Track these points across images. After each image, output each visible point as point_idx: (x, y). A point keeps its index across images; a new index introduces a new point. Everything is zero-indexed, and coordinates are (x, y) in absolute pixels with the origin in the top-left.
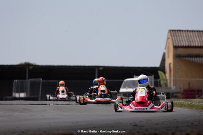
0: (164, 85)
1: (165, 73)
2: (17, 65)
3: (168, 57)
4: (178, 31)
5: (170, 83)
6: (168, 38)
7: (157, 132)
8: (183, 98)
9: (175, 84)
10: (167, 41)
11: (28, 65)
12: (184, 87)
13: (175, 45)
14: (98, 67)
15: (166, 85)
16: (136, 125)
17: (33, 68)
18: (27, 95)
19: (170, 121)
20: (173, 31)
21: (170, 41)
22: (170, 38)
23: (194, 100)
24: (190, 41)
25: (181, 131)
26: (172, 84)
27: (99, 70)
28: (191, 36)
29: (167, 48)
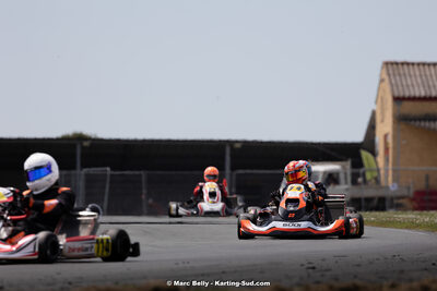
0: (373, 181)
1: (373, 153)
2: (57, 139)
3: (382, 121)
4: (403, 64)
5: (387, 177)
6: (382, 81)
7: (358, 282)
8: (415, 209)
9: (395, 179)
10: (379, 87)
11: (80, 138)
12: (415, 184)
13: (396, 94)
14: (230, 143)
15: (377, 180)
16: (313, 268)
17: (91, 145)
19: (386, 259)
20: (392, 64)
21: (386, 85)
24: (429, 87)
25: (410, 280)
26: (390, 179)
27: (232, 149)
28: (431, 75)
29: (379, 101)
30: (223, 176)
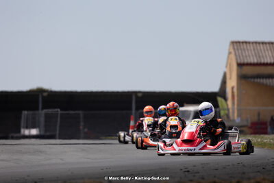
0: (225, 117)
1: (226, 99)
2: (27, 92)
3: (230, 78)
4: (243, 42)
5: (233, 112)
6: (230, 53)
7: (217, 180)
8: (251, 134)
9: (239, 115)
10: (228, 57)
11: (40, 91)
12: (251, 118)
13: (239, 61)
14: (136, 93)
15: (228, 116)
16: (188, 171)
17: (49, 95)
18: (40, 131)
19: (233, 165)
20: (236, 42)
21: (233, 56)
22: (233, 53)
23: (266, 136)
24: (259, 57)
25: (249, 179)
26: (236, 115)
27: (137, 97)
28: (261, 50)
29: (228, 66)
30: (131, 114)
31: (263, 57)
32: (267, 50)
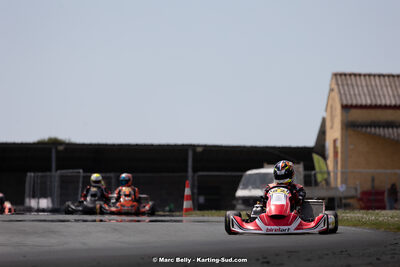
0: (324, 182)
1: (324, 157)
2: (34, 144)
3: (332, 127)
4: (350, 75)
5: (336, 179)
6: (332, 90)
8: (362, 208)
9: (344, 181)
10: (329, 96)
11: (54, 143)
12: (361, 185)
13: (345, 103)
14: (193, 147)
15: (327, 182)
16: (268, 263)
17: (66, 149)
18: (53, 202)
19: (334, 253)
20: (341, 75)
21: (335, 95)
22: (336, 90)
23: (383, 212)
24: (374, 95)
26: (339, 180)
27: (195, 152)
28: (376, 85)
29: (329, 109)
30: (186, 178)
31: (379, 96)
32: (387, 87)
